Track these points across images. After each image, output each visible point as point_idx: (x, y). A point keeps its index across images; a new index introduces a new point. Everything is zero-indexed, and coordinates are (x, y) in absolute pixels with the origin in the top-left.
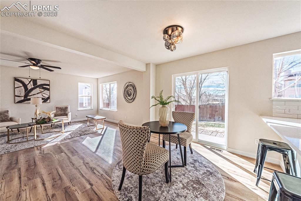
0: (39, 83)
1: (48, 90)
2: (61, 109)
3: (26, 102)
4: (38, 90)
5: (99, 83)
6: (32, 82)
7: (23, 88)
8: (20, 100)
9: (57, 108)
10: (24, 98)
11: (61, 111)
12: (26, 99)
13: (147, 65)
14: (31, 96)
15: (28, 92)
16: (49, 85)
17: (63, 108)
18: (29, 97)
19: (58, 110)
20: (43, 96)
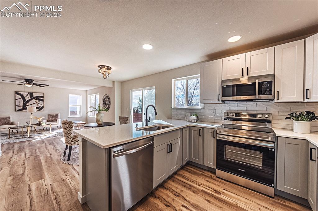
0: (35, 95)
1: (43, 100)
2: (53, 116)
3: (24, 110)
4: (34, 101)
5: (88, 95)
6: (29, 94)
7: (22, 99)
8: (19, 109)
9: (49, 115)
10: (23, 107)
11: (52, 118)
12: (24, 108)
13: (114, 82)
14: (28, 106)
15: (26, 103)
16: (43, 97)
17: (54, 115)
18: (26, 107)
19: (49, 117)
20: (38, 105)
